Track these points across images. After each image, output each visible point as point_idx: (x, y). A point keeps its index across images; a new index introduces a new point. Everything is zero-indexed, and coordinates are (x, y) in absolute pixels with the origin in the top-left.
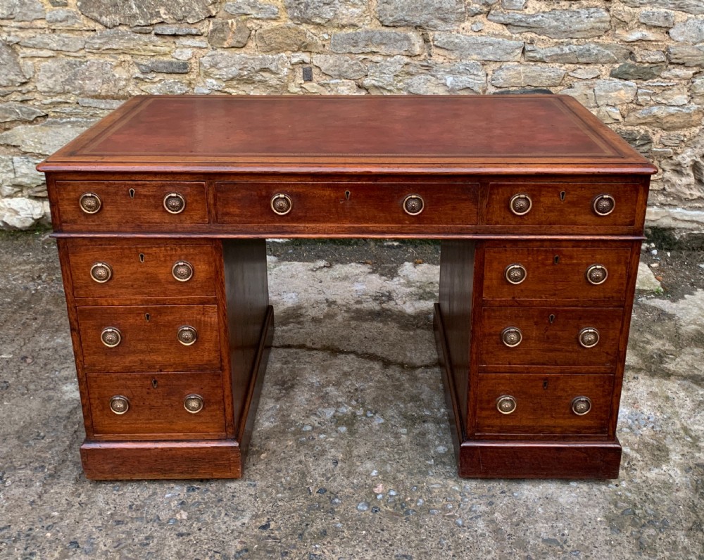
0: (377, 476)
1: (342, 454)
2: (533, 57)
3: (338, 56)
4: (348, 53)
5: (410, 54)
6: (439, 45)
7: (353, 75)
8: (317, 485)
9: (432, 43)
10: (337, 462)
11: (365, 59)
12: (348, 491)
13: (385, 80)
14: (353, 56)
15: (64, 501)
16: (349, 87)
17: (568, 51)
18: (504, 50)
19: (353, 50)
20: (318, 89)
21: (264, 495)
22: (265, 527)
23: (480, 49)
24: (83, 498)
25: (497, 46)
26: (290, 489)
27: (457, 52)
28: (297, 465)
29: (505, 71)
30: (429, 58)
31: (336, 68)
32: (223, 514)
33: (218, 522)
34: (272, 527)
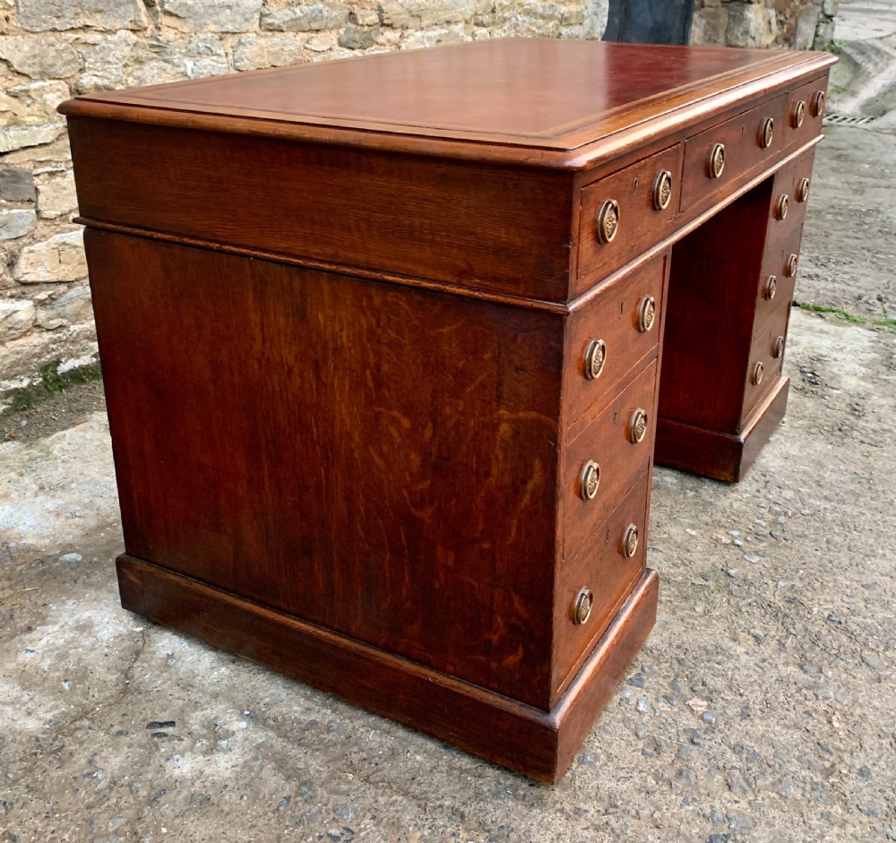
2: (270, 24)
3: (35, 36)
4: (51, 30)
5: (136, 28)
6: (171, 9)
7: (63, 69)
9: (159, 8)
11: (77, 39)
13: (111, 73)
14: (58, 34)
16: (59, 93)
17: (301, 15)
18: (243, 14)
19: (58, 24)
20: (9, 103)
23: (217, 14)
25: (235, 9)
27: (191, 21)
29: (248, 46)
30: (156, 32)
31: (36, 60)
32: (716, 666)
33: (733, 675)
34: (760, 633)
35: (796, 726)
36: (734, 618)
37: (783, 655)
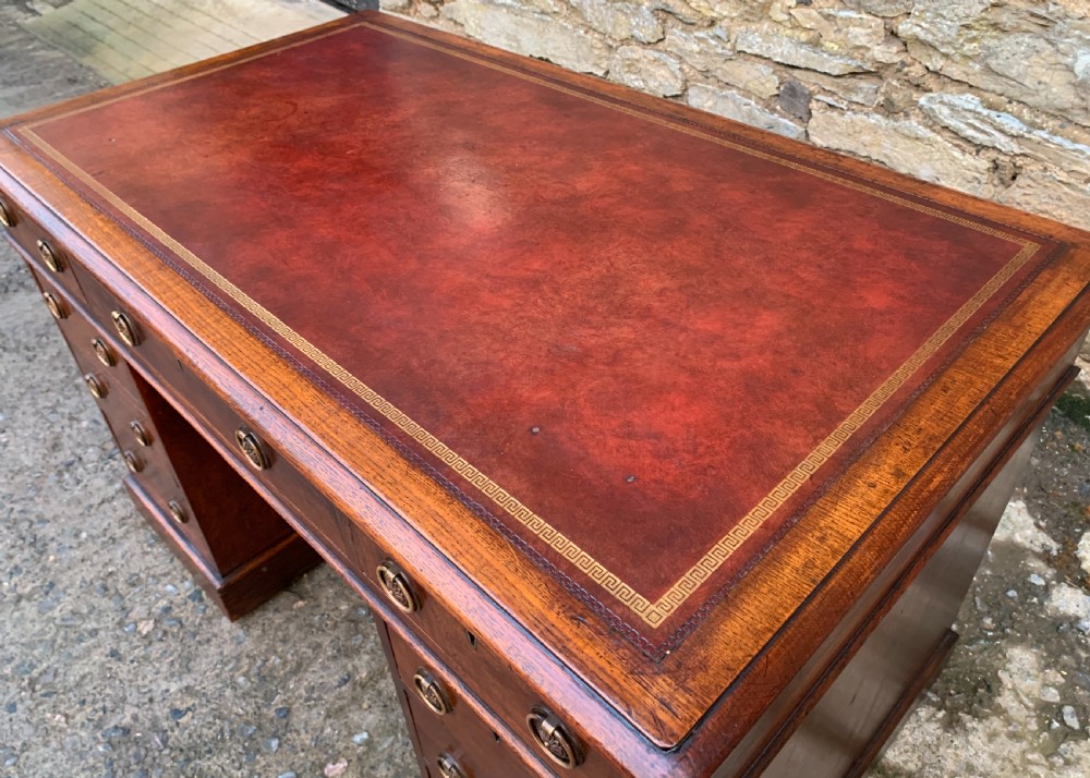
0: (360, 745)
1: (369, 672)
7: (883, 7)
8: (289, 698)
10: (346, 681)
12: (306, 739)
13: (940, 30)
15: (105, 525)
16: (870, 31)
21: (231, 666)
22: (177, 713)
24: (119, 532)
26: (263, 679)
28: (309, 647)
32: (171, 658)
33: (154, 666)
34: (183, 720)
35: (78, 685)
36: (214, 706)
37: (148, 724)
